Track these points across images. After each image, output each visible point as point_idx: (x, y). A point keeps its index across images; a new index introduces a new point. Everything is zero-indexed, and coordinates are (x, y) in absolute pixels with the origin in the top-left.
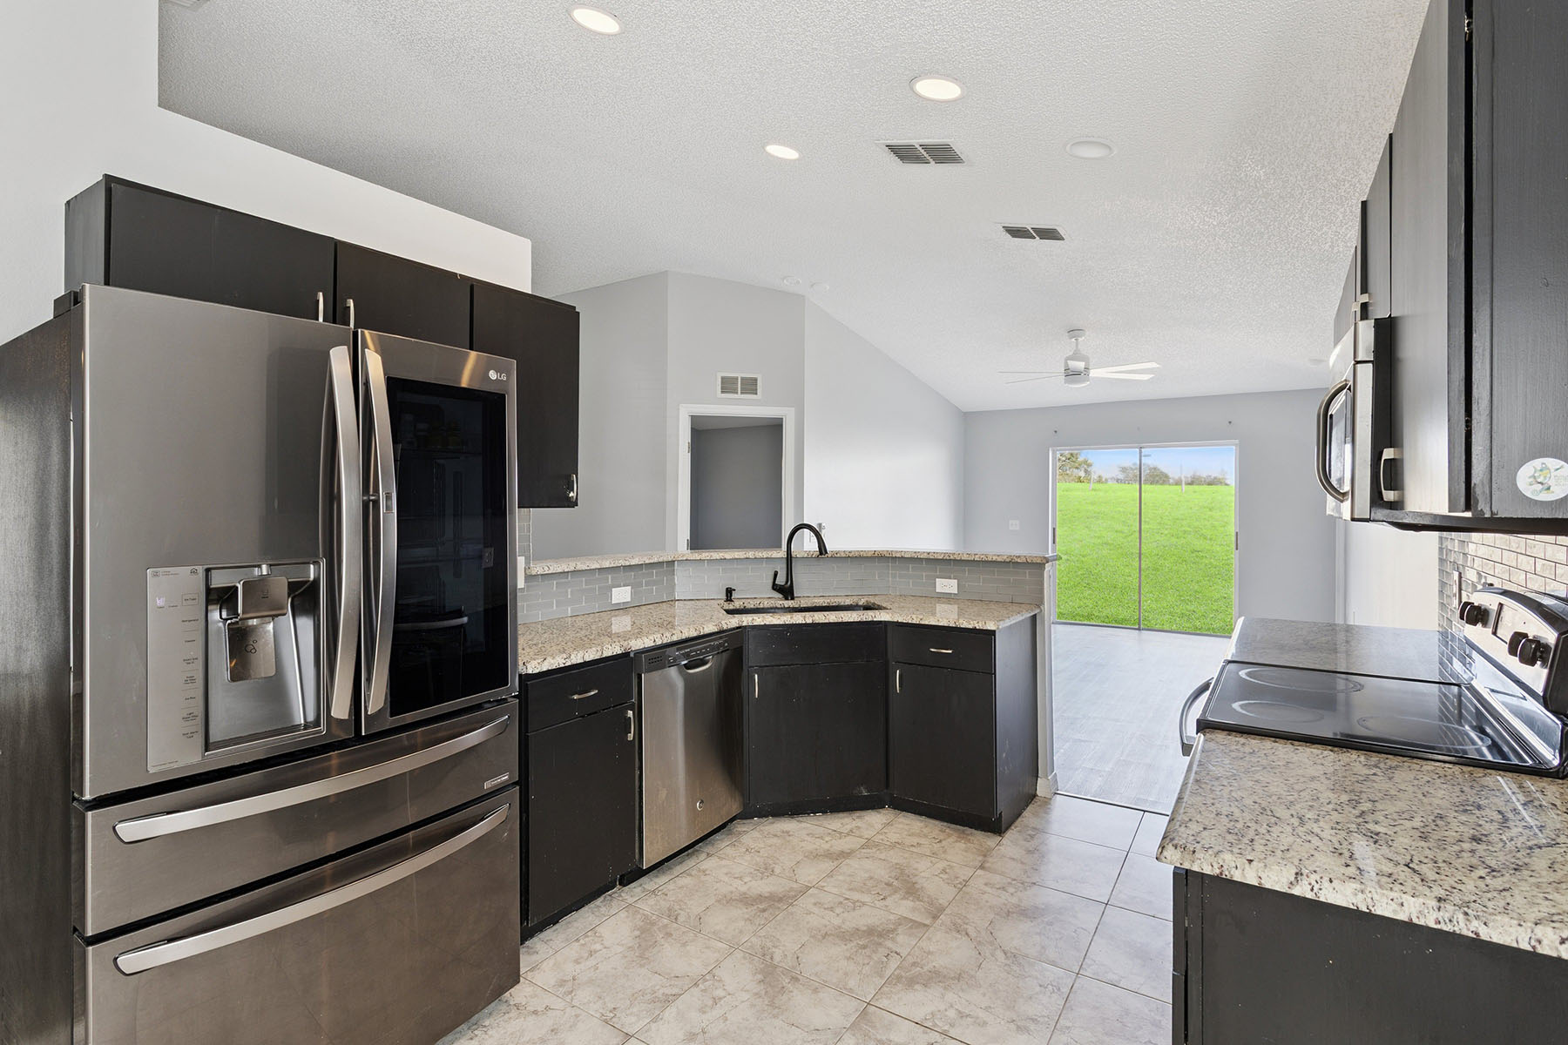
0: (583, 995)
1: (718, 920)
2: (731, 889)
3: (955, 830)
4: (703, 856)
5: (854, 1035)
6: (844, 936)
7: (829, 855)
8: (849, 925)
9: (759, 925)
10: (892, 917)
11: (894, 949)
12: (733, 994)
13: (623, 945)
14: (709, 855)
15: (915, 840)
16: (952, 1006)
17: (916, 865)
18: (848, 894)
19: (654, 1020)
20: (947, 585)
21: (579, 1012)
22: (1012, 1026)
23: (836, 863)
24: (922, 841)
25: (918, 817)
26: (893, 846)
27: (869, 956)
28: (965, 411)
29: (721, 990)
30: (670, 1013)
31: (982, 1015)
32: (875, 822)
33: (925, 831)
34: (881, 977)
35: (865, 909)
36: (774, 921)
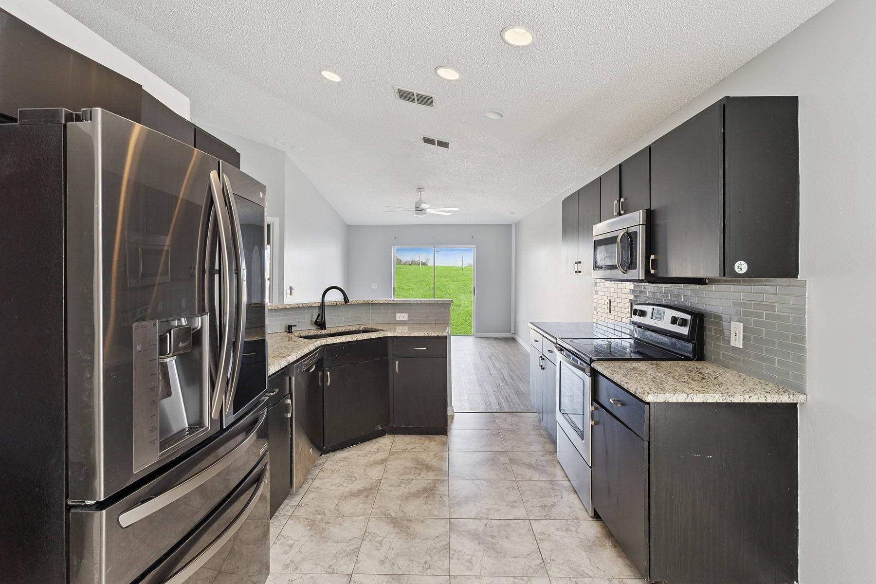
0: (305, 567)
1: (348, 507)
2: (341, 492)
3: (426, 437)
4: (310, 481)
5: (454, 533)
6: (417, 495)
7: (376, 463)
8: (413, 490)
9: (371, 503)
10: (429, 481)
11: (442, 494)
12: (386, 537)
13: (305, 536)
14: (313, 480)
15: (412, 446)
16: (482, 508)
17: (421, 457)
18: (402, 477)
19: (357, 562)
20: (402, 317)
21: (312, 575)
22: (508, 506)
23: (384, 465)
24: (415, 446)
25: (404, 436)
26: (404, 450)
27: (434, 500)
28: (349, 224)
29: (378, 537)
30: (362, 557)
31: (496, 507)
32: (385, 442)
33: (413, 441)
34: (446, 506)
35: (414, 482)
36: (377, 500)
